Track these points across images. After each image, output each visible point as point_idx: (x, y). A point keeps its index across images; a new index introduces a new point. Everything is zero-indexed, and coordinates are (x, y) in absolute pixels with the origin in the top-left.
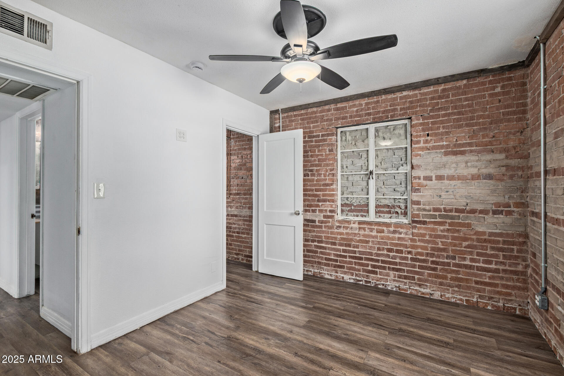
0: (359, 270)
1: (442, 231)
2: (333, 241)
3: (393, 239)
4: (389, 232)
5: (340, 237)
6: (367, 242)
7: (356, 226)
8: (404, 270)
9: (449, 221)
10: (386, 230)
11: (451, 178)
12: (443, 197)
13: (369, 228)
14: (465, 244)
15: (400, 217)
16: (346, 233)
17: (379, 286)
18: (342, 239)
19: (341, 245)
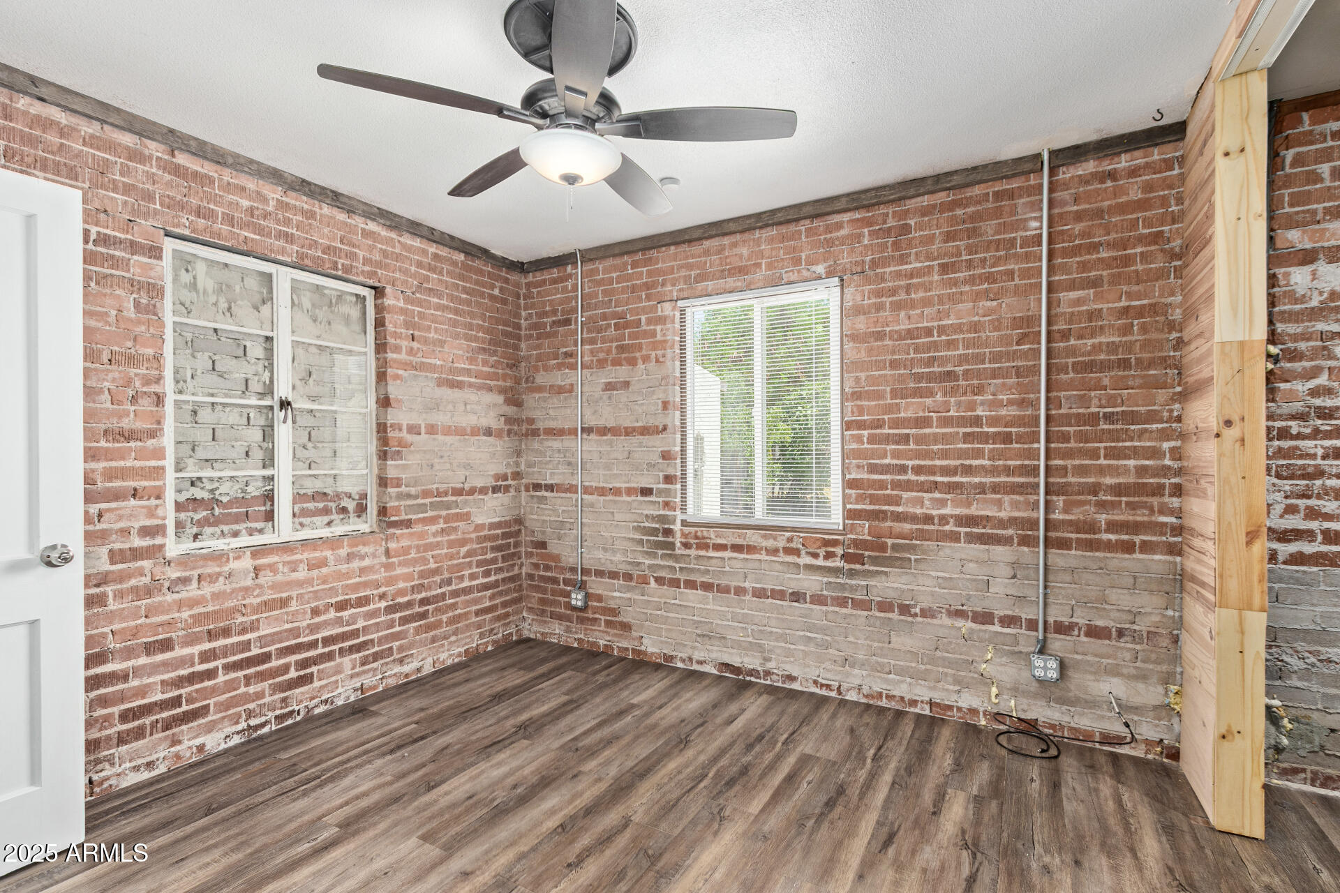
0: (260, 695)
1: (434, 535)
2: (160, 637)
3: (348, 575)
4: (339, 560)
5: (191, 616)
6: (284, 603)
7: (247, 563)
8: (372, 641)
9: (444, 513)
10: (332, 557)
11: (448, 431)
12: (437, 467)
13: (289, 562)
14: (464, 550)
15: (351, 520)
16: (213, 594)
17: (317, 711)
18: (197, 619)
19: (191, 641)
